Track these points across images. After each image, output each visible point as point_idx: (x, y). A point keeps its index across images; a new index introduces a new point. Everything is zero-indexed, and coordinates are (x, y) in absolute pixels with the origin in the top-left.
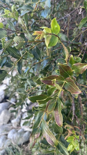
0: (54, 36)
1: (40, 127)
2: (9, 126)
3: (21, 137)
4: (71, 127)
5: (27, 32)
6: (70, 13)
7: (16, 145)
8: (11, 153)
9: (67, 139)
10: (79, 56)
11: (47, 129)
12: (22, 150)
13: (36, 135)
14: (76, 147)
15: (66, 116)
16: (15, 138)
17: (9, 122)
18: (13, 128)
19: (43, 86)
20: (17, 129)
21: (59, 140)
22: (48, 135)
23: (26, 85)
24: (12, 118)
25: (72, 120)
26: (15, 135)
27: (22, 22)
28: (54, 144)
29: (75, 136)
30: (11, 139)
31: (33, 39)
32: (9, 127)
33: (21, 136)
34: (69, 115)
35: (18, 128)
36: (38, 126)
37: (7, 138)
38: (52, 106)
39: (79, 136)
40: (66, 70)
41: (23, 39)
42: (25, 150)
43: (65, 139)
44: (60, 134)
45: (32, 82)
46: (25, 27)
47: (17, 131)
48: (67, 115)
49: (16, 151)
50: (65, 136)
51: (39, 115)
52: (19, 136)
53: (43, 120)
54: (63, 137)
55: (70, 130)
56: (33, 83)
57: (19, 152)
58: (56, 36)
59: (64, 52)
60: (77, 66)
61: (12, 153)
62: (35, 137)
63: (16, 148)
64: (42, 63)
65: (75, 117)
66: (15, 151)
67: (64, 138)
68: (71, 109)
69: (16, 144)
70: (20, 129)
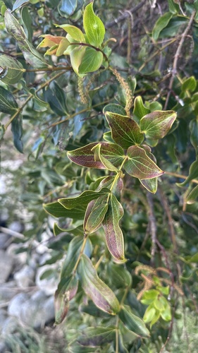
0: (92, 51)
1: (76, 274)
2: (11, 287)
3: (39, 310)
4: (149, 270)
5: (28, 48)
6: (132, 9)
7: (29, 328)
8: (18, 347)
9: (141, 298)
10: (155, 99)
11: (92, 277)
12: (44, 337)
13: (68, 293)
14: (163, 312)
15: (137, 248)
16: (25, 313)
17: (10, 277)
18: (19, 291)
19: (79, 180)
20: (29, 293)
21: (125, 303)
22: (95, 290)
23: (41, 187)
24: (17, 269)
25: (153, 253)
26: (25, 307)
27: (15, 22)
28: (111, 308)
29: (160, 289)
30: (16, 317)
31: (43, 65)
32: (10, 290)
33: (40, 307)
34: (144, 244)
35: (30, 290)
36: (73, 272)
37: (6, 316)
38: (97, 215)
39: (168, 288)
40: (127, 130)
41: (19, 63)
42: (52, 337)
43: (138, 298)
44: (126, 290)
45: (53, 176)
46: (24, 36)
47: (29, 297)
48: (139, 244)
49: (31, 341)
50: (138, 291)
51: (73, 247)
52: (34, 308)
53: (83, 256)
54: (134, 296)
55: (148, 277)
56: (57, 178)
57: (37, 344)
58: (98, 50)
59: (121, 93)
60: (152, 119)
61: (21, 348)
62: (65, 297)
63: (29, 336)
64: (70, 123)
65: (159, 249)
66: (27, 342)
67: (136, 296)
68: (148, 230)
69: (29, 326)
70: (35, 291)
